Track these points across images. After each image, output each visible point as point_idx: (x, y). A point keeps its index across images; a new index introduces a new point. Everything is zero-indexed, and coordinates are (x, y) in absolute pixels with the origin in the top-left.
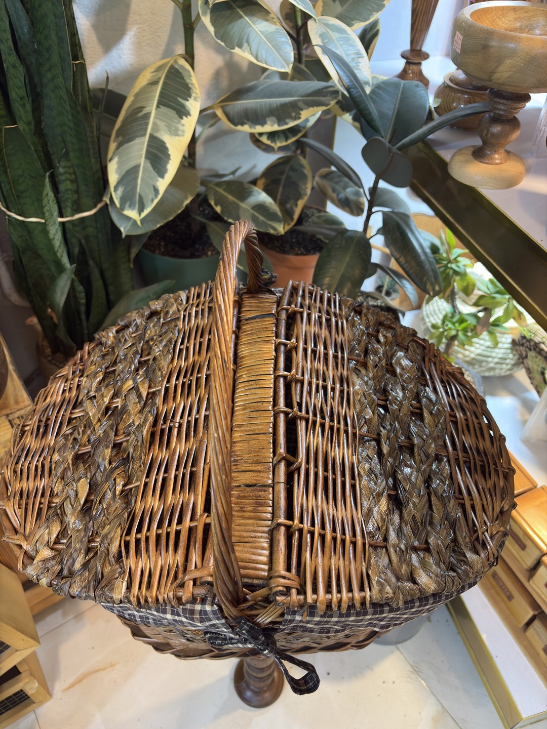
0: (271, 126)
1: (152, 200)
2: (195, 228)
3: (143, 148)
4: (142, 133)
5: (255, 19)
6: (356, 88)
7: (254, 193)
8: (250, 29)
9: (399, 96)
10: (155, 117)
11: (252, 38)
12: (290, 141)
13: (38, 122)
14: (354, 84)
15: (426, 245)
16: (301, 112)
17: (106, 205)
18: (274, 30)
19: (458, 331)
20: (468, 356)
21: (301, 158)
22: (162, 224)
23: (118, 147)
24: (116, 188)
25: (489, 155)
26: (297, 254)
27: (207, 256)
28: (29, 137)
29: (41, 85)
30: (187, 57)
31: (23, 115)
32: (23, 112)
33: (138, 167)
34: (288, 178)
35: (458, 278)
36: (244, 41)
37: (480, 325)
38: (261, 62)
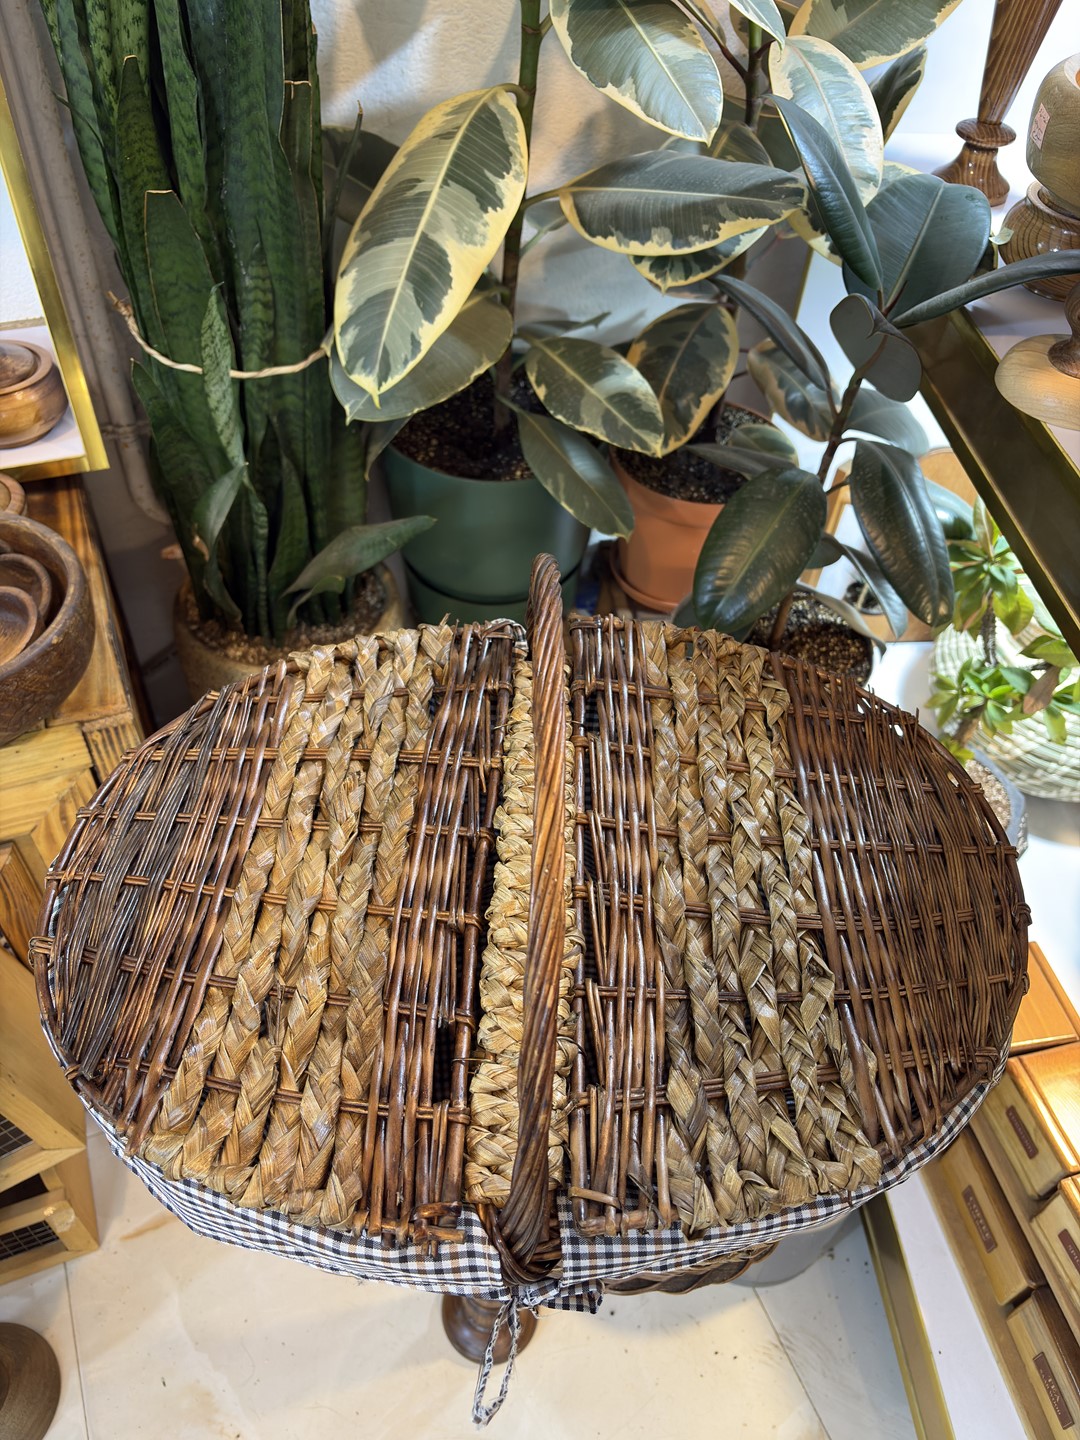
0: (659, 246)
1: (406, 362)
2: (501, 422)
3: (405, 258)
4: (407, 230)
5: (656, 31)
6: (835, 190)
7: (617, 370)
8: (642, 50)
9: (932, 213)
10: (437, 203)
11: (643, 68)
12: (693, 279)
13: (214, 186)
14: (832, 182)
15: (941, 516)
16: (721, 225)
17: (326, 357)
18: (691, 57)
19: (986, 699)
20: (1008, 753)
21: (724, 312)
22: (423, 408)
23: (360, 252)
24: (344, 329)
26: (691, 499)
27: (513, 479)
28: (197, 212)
29: (229, 118)
30: (520, 90)
31: (190, 171)
32: (191, 163)
33: (390, 293)
34: (692, 346)
35: (998, 595)
36: (628, 73)
37: (1032, 696)
38: (654, 118)
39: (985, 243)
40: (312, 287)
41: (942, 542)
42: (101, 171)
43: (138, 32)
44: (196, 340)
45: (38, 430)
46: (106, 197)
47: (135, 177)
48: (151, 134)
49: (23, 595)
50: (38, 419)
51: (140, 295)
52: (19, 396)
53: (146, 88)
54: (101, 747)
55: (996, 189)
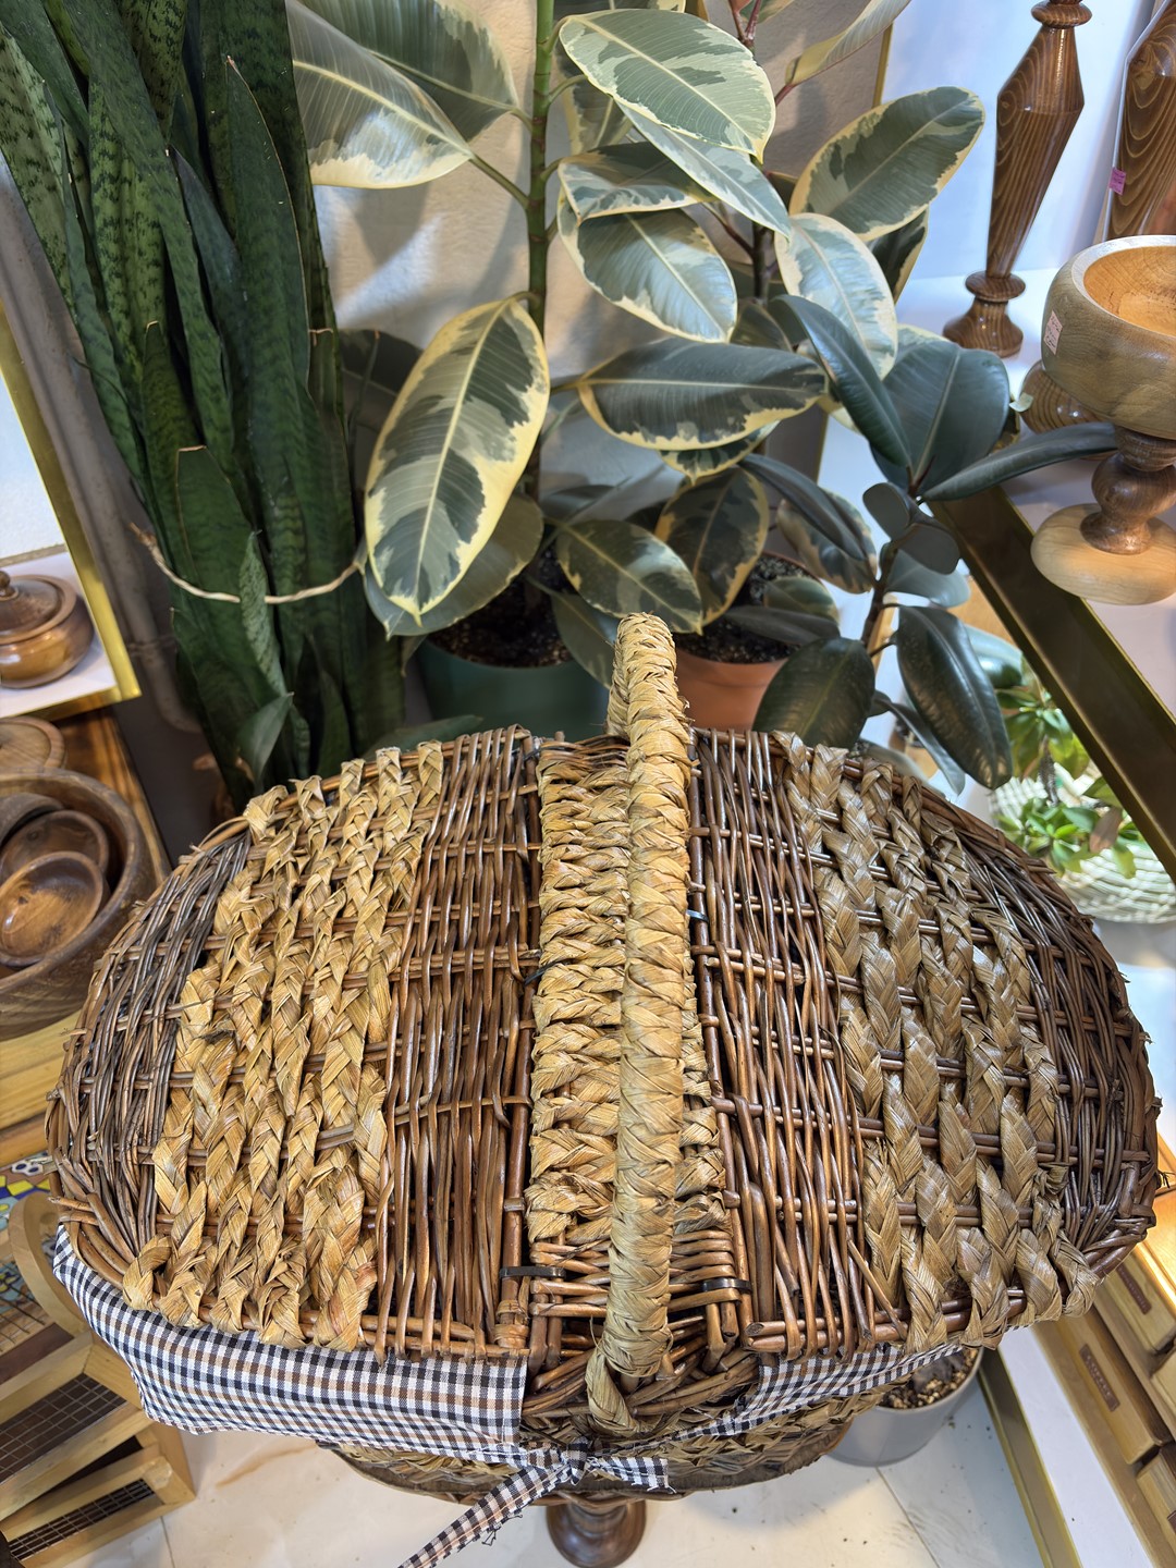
0: (686, 440)
1: (446, 583)
3: (434, 477)
4: (433, 446)
5: (665, 241)
6: (855, 381)
7: (649, 549)
8: (654, 260)
9: (950, 381)
10: (461, 418)
11: (655, 279)
12: (721, 467)
13: (241, 429)
14: (851, 375)
15: (987, 666)
16: (746, 417)
17: (358, 572)
18: (702, 262)
19: (1052, 839)
20: (1078, 880)
22: (462, 617)
23: (386, 472)
24: (379, 549)
25: (1112, 534)
26: (732, 661)
28: (222, 451)
29: (252, 367)
30: (531, 295)
31: (215, 416)
32: (216, 410)
33: (422, 512)
34: (722, 515)
35: (1054, 742)
36: (642, 284)
37: (1098, 833)
38: (672, 326)
39: (1006, 408)
40: (341, 508)
41: (990, 693)
42: (123, 419)
43: (155, 291)
44: (231, 573)
45: (67, 666)
46: (129, 441)
47: (161, 429)
48: (175, 388)
49: (86, 861)
50: (67, 656)
51: (169, 534)
52: (47, 637)
53: (166, 340)
55: (1010, 339)
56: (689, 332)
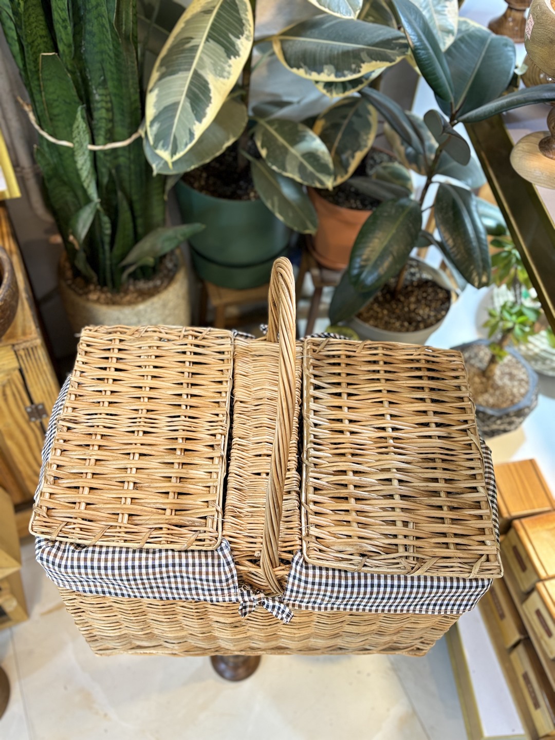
0: (328, 76)
1: (186, 145)
2: (241, 164)
3: (185, 84)
4: (186, 67)
6: (425, 49)
7: (308, 138)
9: (483, 53)
10: (202, 52)
12: (348, 93)
13: (77, 46)
14: (423, 44)
16: (363, 65)
19: (515, 324)
22: (196, 166)
23: (159, 79)
24: (152, 123)
26: (351, 208)
27: (249, 198)
28: (68, 58)
29: (85, 9)
31: (64, 37)
32: (64, 33)
33: (176, 104)
34: (351, 123)
37: (539, 322)
38: (324, 6)
39: (512, 73)
40: (133, 99)
42: (13, 34)
44: (69, 129)
46: (16, 48)
47: (33, 42)
48: (42, 18)
51: (37, 104)
54: (24, 358)
56: (334, 12)
